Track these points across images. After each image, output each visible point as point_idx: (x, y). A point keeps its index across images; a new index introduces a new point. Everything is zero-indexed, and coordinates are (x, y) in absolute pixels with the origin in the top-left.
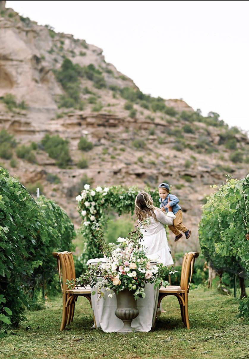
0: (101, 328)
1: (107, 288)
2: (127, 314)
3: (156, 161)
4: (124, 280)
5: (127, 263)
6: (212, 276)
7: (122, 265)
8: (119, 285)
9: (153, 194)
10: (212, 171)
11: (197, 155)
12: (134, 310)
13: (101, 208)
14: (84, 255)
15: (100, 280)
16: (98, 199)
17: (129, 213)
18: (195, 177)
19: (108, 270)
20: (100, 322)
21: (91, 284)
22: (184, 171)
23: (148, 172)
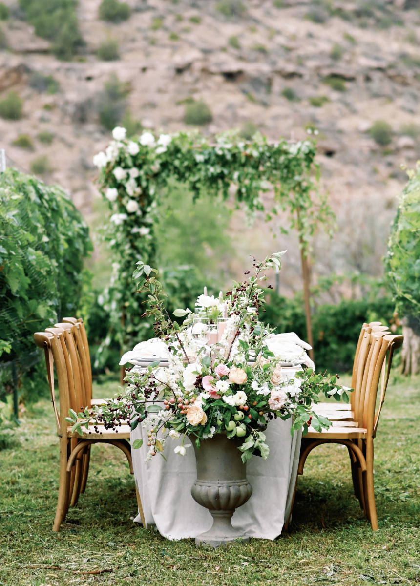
0: (154, 525)
1: (173, 432)
2: (221, 496)
3: (269, 46)
4: (216, 411)
5: (221, 369)
6: (410, 347)
7: (210, 372)
8: (203, 424)
9: (274, 150)
10: (391, 67)
11: (357, 33)
12: (239, 486)
13: (153, 183)
14: (111, 291)
15: (153, 408)
16: (144, 162)
17: (216, 194)
18: (351, 79)
19: (174, 386)
20: (153, 511)
21: (132, 419)
22: (329, 66)
23: (250, 68)
